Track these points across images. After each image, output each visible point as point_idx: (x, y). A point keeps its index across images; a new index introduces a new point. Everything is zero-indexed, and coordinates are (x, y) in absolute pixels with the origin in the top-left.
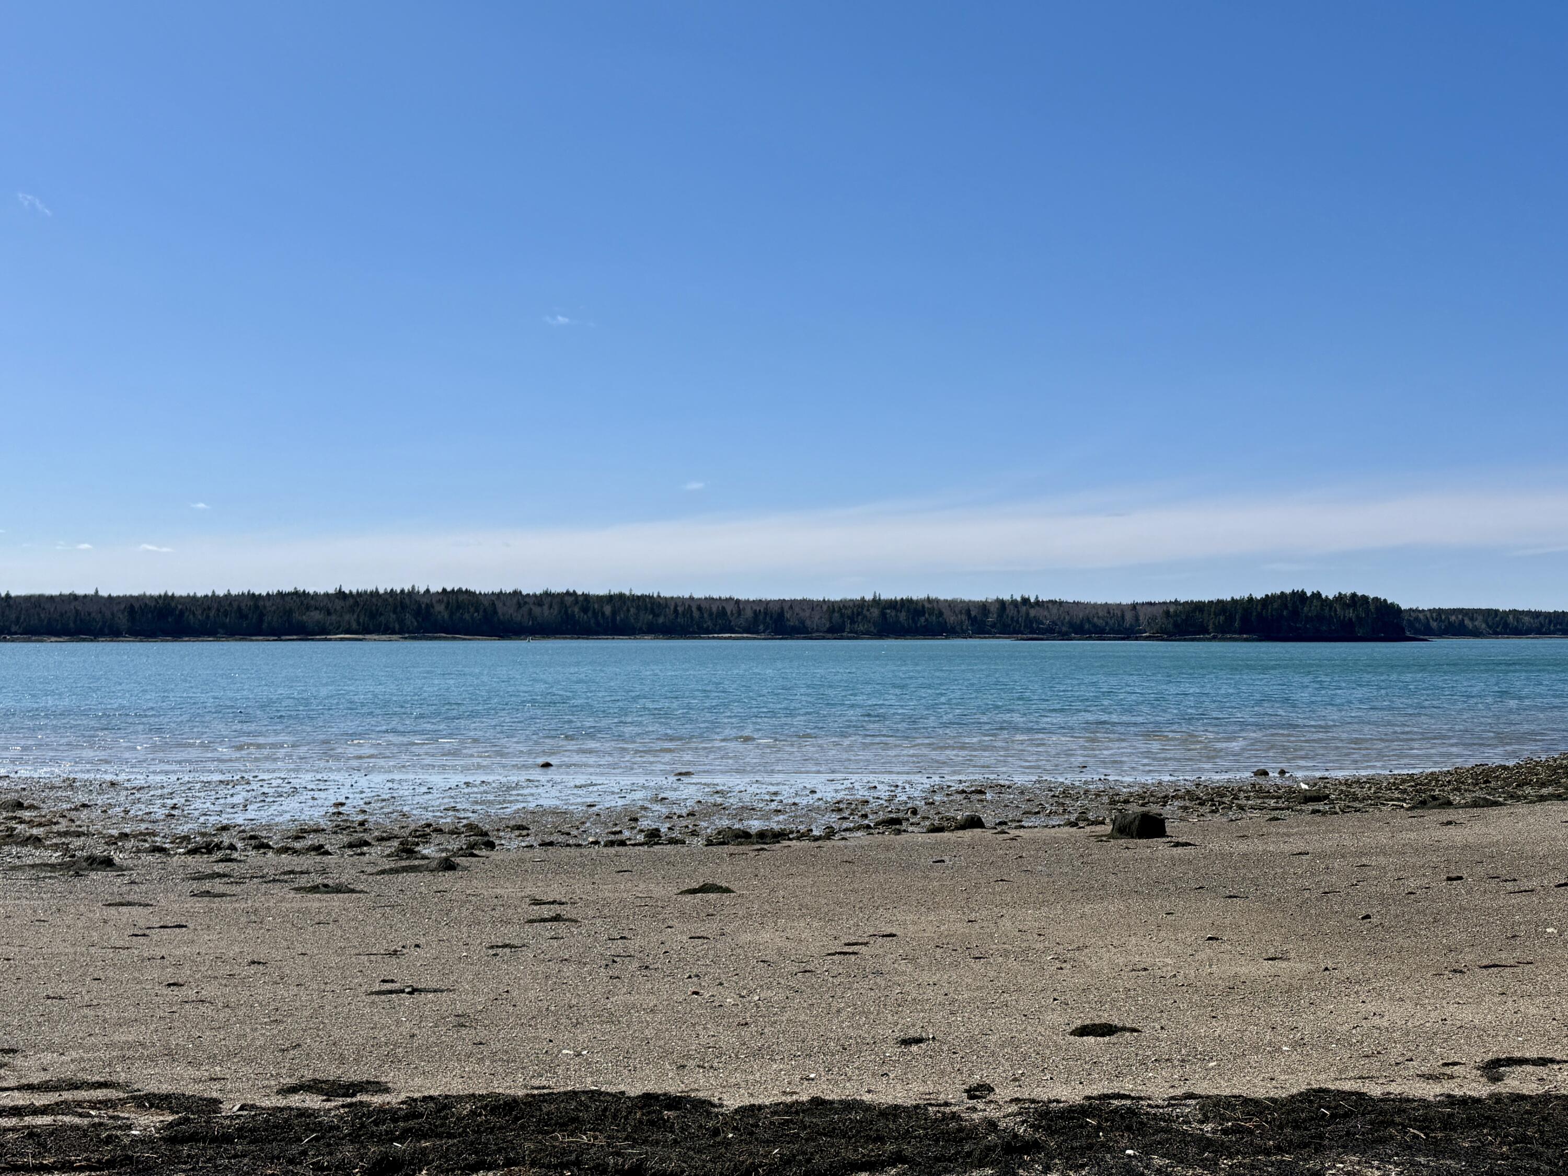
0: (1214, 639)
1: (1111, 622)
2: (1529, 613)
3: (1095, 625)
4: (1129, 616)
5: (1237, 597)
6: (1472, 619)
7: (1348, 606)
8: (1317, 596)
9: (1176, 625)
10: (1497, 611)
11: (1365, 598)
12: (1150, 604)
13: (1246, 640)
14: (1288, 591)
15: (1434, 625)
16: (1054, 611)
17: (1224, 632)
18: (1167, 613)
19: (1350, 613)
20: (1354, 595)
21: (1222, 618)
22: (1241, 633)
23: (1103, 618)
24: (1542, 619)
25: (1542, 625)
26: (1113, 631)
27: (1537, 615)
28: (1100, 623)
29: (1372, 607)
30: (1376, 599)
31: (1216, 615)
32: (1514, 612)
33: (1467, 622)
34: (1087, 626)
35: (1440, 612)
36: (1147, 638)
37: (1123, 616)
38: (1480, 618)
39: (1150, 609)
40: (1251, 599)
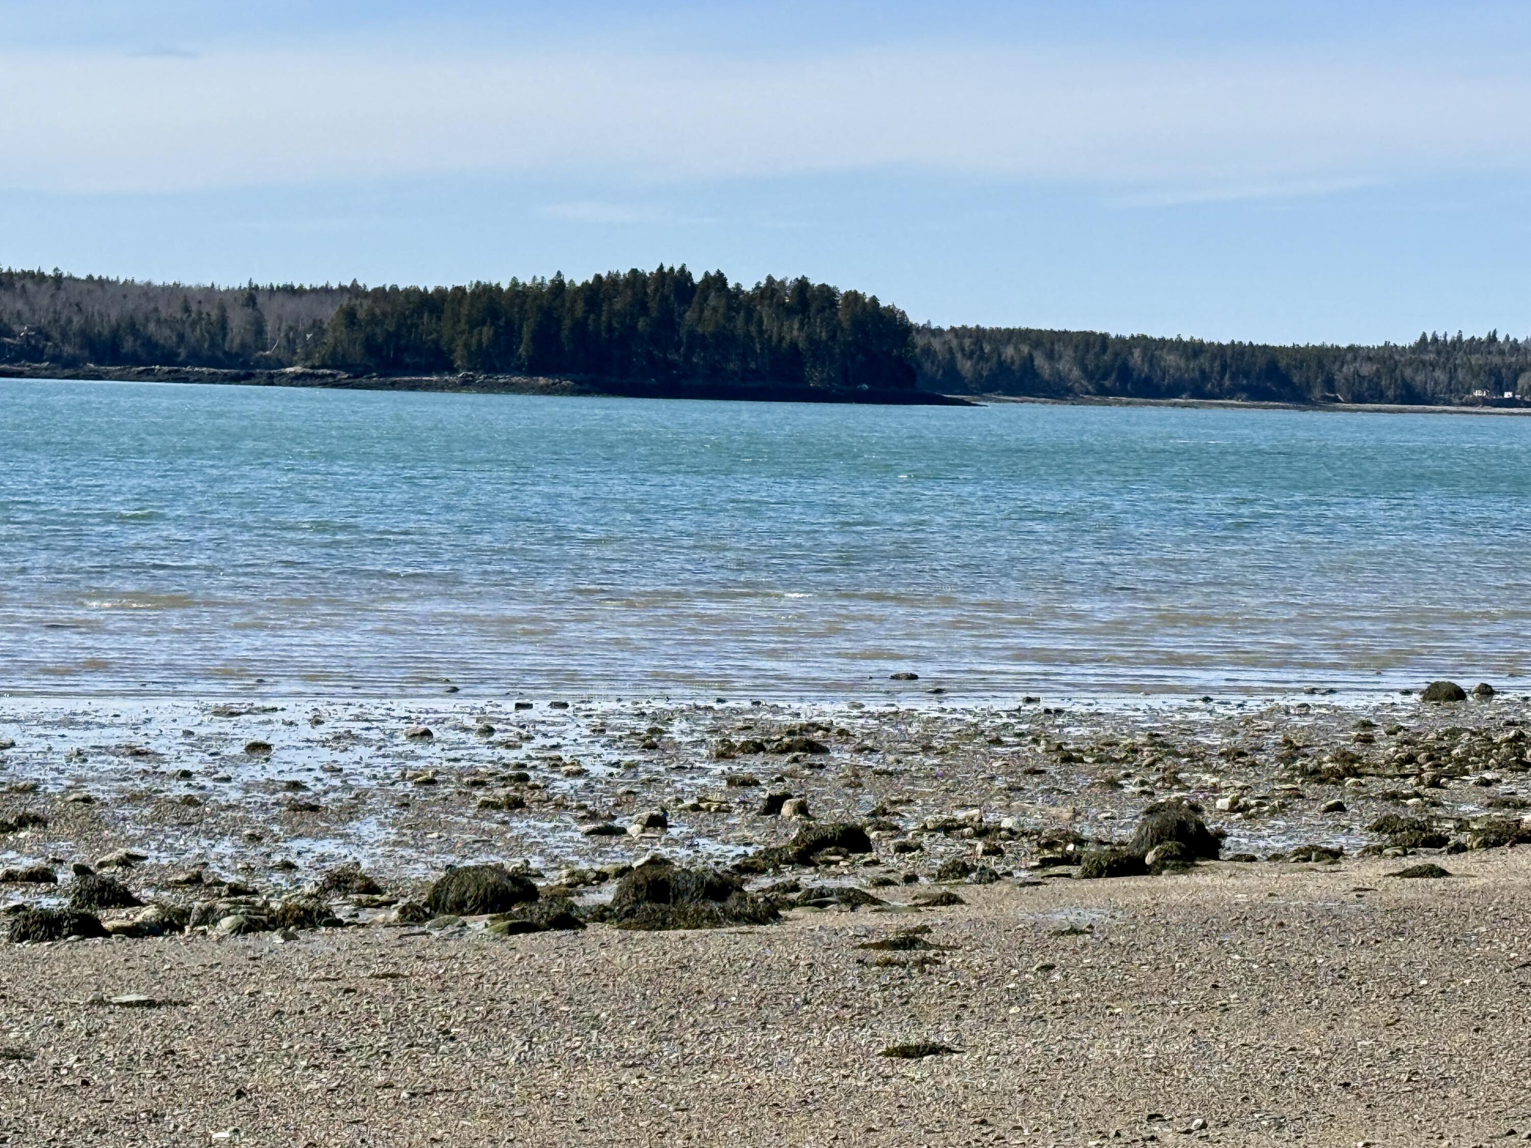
0: (466, 385)
1: (193, 336)
2: (1178, 346)
3: (149, 343)
4: (238, 321)
5: (526, 279)
6: (1051, 356)
7: (789, 311)
8: (717, 282)
9: (371, 347)
10: (1104, 337)
11: (827, 293)
12: (289, 291)
13: (545, 391)
14: (649, 268)
15: (966, 366)
16: (43, 300)
17: (491, 370)
18: (350, 317)
19: (794, 331)
20: (802, 285)
21: (487, 333)
22: (532, 371)
23: (170, 323)
24: (1204, 361)
25: (1204, 376)
26: (196, 358)
27: (1195, 349)
28: (164, 335)
29: (843, 317)
30: (854, 297)
31: (474, 324)
32: (1142, 342)
33: (1040, 361)
34: (128, 344)
35: (979, 335)
36: (298, 380)
37: (223, 323)
38: (1069, 354)
39: (292, 305)
40: (558, 286)
